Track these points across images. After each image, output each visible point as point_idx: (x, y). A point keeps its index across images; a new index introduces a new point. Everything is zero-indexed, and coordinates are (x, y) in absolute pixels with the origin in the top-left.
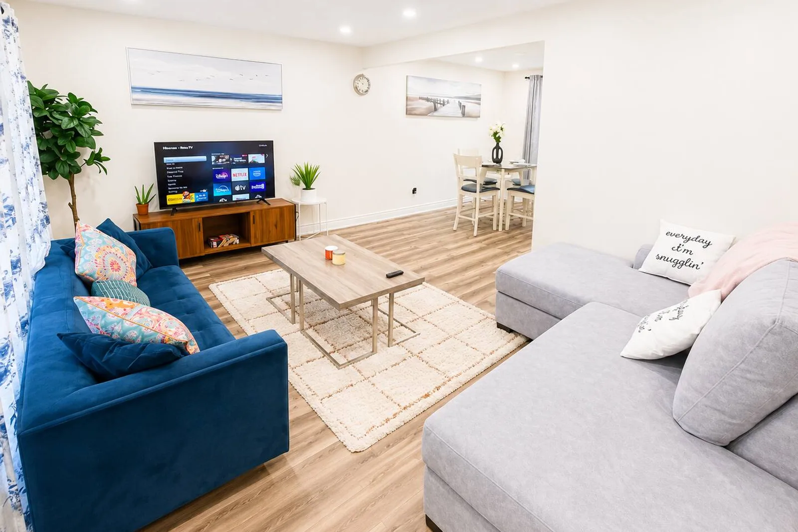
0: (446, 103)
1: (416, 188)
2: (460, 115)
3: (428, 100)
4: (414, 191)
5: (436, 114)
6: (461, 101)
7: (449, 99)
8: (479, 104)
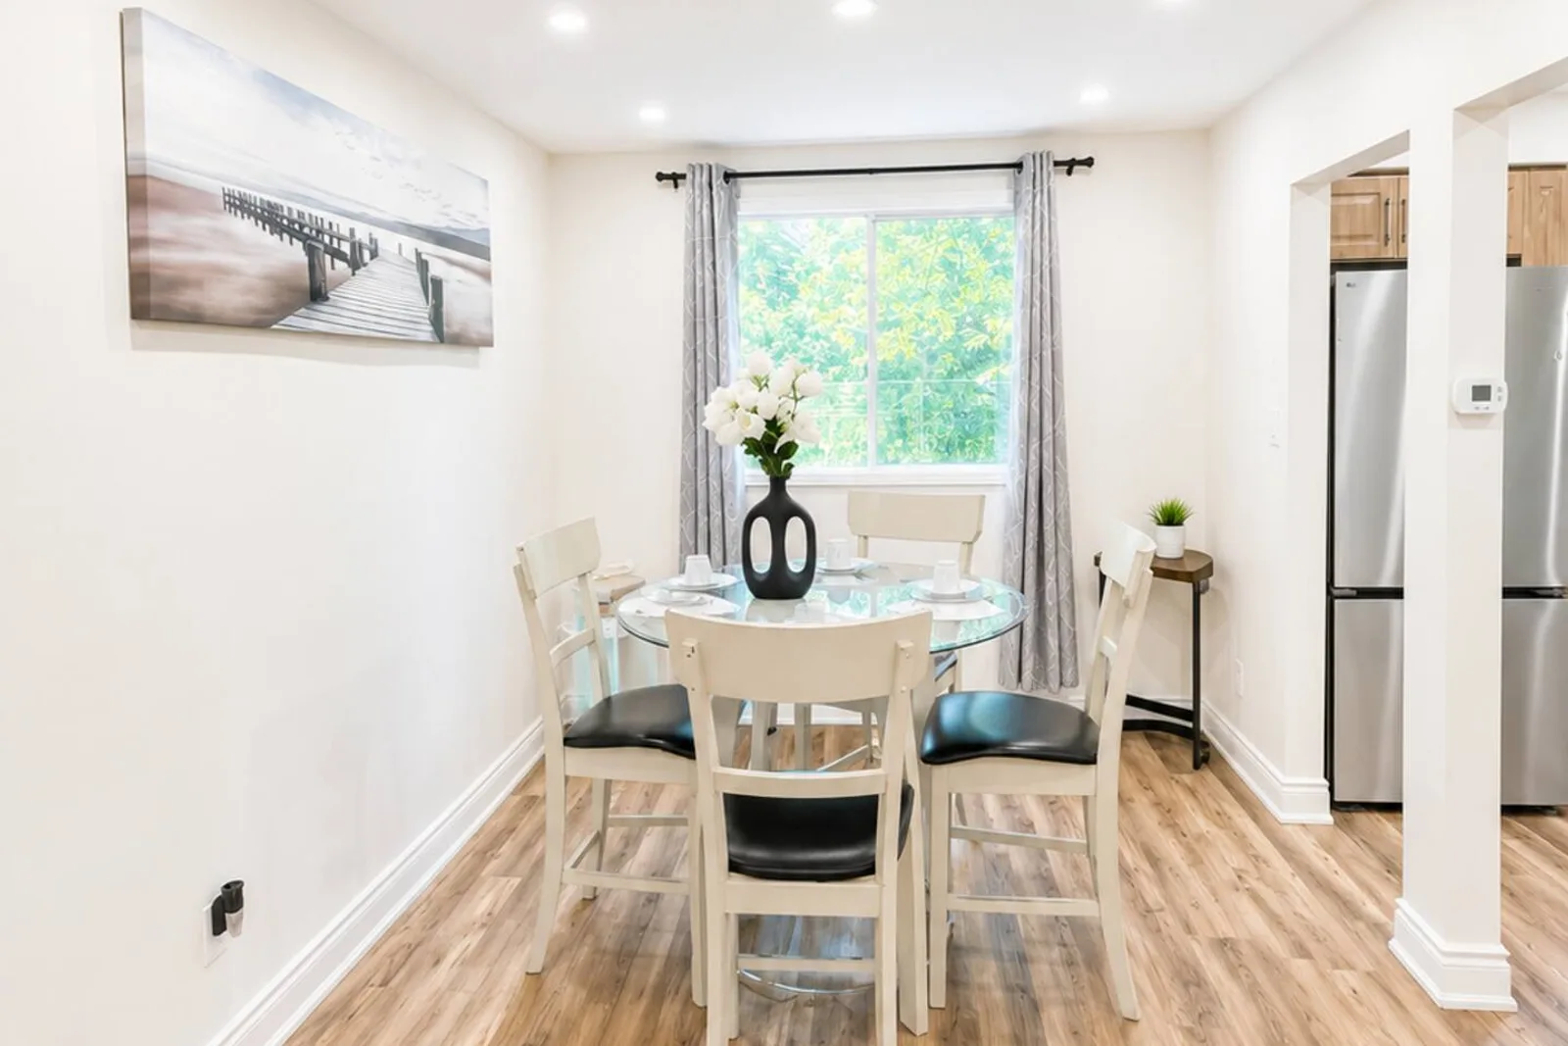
0: (366, 255)
1: (239, 884)
2: (426, 332)
3: (271, 218)
4: (228, 904)
5: (320, 319)
6: (428, 249)
7: (380, 234)
8: (486, 276)
